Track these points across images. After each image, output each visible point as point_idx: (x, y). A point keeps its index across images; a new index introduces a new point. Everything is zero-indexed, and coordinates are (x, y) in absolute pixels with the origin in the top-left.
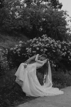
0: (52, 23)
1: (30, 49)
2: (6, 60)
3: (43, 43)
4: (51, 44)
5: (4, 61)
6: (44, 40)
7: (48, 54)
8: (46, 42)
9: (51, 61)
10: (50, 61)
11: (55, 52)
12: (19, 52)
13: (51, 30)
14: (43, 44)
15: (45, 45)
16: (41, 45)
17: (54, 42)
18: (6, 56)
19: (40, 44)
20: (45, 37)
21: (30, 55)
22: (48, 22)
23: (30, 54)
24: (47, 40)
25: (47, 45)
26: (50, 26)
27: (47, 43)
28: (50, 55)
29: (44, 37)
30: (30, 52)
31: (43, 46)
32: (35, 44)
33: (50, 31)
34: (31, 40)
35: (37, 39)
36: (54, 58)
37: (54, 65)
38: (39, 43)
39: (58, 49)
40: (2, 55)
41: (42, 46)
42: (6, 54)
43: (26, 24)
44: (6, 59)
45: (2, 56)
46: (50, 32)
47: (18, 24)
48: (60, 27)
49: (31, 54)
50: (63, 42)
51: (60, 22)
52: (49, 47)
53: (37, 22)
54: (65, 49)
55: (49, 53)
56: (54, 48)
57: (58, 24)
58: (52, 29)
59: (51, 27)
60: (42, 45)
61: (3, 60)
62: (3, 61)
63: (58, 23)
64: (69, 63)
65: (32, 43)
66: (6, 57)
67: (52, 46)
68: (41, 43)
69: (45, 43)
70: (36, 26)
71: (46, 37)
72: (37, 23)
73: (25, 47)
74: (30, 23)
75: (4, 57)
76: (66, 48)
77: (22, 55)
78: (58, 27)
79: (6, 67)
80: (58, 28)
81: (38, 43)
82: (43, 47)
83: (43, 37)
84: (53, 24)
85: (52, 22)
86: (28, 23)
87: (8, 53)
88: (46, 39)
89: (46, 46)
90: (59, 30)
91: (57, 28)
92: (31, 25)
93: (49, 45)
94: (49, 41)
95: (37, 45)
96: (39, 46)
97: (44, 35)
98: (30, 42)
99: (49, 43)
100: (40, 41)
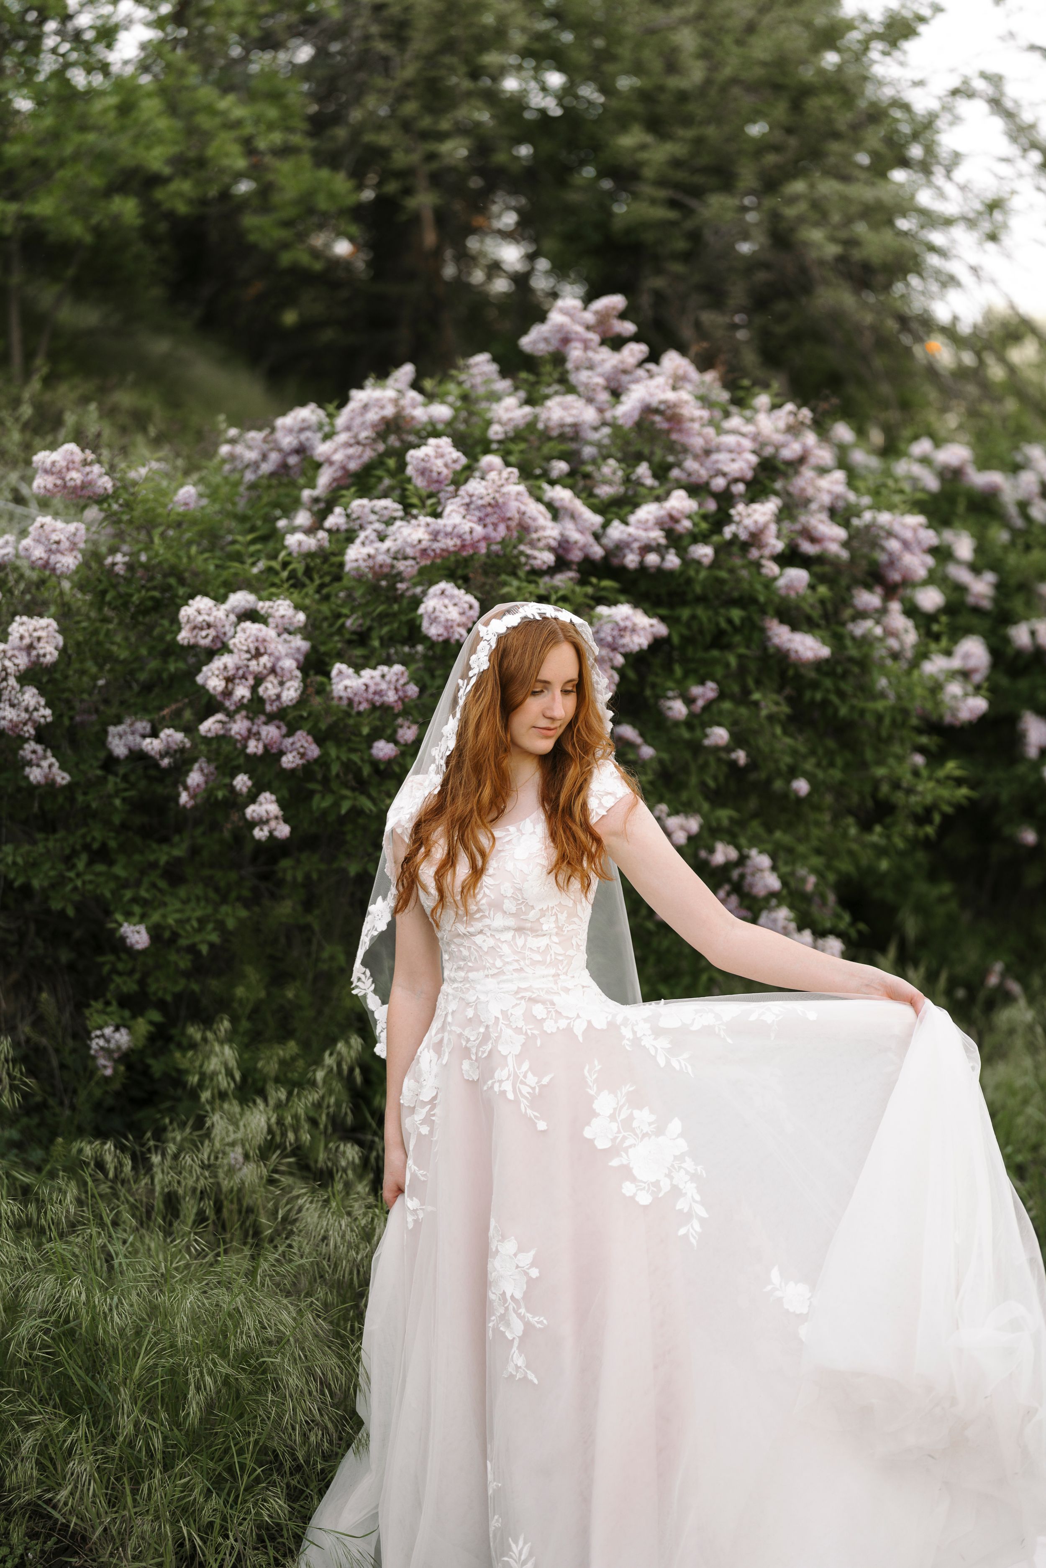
0: (689, 133)
1: (270, 633)
3: (560, 467)
4: (726, 499)
6: (589, 415)
7: (678, 709)
8: (631, 459)
9: (728, 866)
10: (722, 854)
11: (819, 665)
12: (30, 696)
13: (681, 245)
14: (561, 494)
15: (617, 531)
16: (524, 530)
17: (802, 460)
19: (495, 507)
20: (607, 359)
21: (272, 755)
22: (623, 121)
23: (271, 732)
24: (648, 410)
25: (648, 512)
26: (661, 182)
27: (643, 470)
29: (575, 353)
30: (269, 689)
31: (561, 550)
32: (388, 505)
33: (659, 271)
34: (308, 413)
35: (430, 397)
36: (802, 786)
38: (474, 486)
39: (869, 599)
41: (551, 531)
43: (235, 149)
46: (658, 282)
47: (77, 138)
48: (828, 187)
49: (302, 740)
50: (925, 461)
51: (829, 101)
52: (704, 552)
53: (426, 122)
54: (964, 576)
55: (705, 692)
56: (797, 576)
57: (793, 142)
58: (695, 236)
59: (673, 204)
60: (536, 511)
63: (789, 131)
64: (1030, 837)
65: (324, 478)
67: (756, 538)
68: (526, 474)
69: (611, 468)
70: (408, 191)
71: (616, 343)
72: (427, 135)
73: (174, 572)
74: (297, 139)
76: (975, 569)
77: (110, 762)
78: (799, 186)
80: (791, 212)
81: (460, 478)
82: (561, 564)
83: (559, 359)
84: (699, 141)
85: (688, 121)
86: (271, 127)
88: (616, 394)
89: (620, 547)
90: (816, 235)
91: (775, 217)
92: (324, 173)
93: (689, 517)
94: (680, 431)
95: (435, 536)
96: (464, 540)
97: (574, 308)
98: (274, 457)
99: (689, 475)
100: (497, 433)
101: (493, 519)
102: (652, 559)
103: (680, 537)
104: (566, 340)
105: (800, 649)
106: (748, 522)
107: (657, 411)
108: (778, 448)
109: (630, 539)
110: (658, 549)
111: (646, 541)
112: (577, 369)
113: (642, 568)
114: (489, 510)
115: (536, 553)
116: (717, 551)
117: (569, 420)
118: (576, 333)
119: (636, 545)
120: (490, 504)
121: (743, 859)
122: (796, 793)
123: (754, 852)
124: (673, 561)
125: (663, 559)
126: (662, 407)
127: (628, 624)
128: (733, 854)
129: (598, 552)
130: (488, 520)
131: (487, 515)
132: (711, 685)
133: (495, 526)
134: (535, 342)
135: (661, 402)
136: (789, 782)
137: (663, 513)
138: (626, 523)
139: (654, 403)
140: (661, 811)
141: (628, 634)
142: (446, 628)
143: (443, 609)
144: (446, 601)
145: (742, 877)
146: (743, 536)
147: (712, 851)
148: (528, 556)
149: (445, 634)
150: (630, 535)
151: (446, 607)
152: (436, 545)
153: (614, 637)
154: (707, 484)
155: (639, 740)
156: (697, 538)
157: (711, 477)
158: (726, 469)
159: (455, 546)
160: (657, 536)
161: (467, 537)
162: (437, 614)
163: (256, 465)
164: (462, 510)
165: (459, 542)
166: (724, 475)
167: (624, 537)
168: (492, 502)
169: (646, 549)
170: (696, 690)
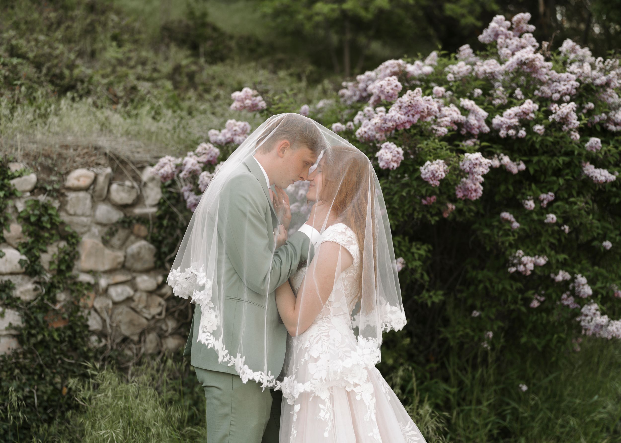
2: (139, 266)
3: (478, 92)
5: (120, 278)
10: (561, 276)
14: (467, 103)
15: (497, 120)
18: (143, 230)
19: (412, 107)
20: (515, 42)
25: (513, 110)
27: (518, 91)
28: (552, 218)
29: (501, 41)
31: (469, 129)
37: (604, 319)
38: (404, 98)
40: (99, 224)
42: (138, 211)
44: (137, 256)
45: (96, 230)
61: (110, 272)
62: (103, 282)
66: (139, 237)
71: (521, 34)
75: (115, 241)
79: (143, 334)
87: (159, 205)
93: (533, 112)
94: (537, 73)
95: (385, 121)
96: (397, 123)
97: (501, 20)
98: (358, 93)
99: (542, 93)
100: (450, 78)
101: (412, 112)
102: (512, 132)
103: (529, 121)
104: (497, 35)
105: (598, 176)
106: (559, 112)
107: (525, 63)
108: (594, 79)
109: (502, 123)
110: (516, 128)
111: (509, 124)
112: (501, 47)
113: (508, 137)
114: (410, 108)
115: (439, 129)
116: (546, 128)
117: (489, 70)
118: (502, 31)
119: (504, 126)
120: (409, 106)
121: (573, 279)
122: (605, 248)
123: (579, 276)
124: (522, 133)
125: (518, 132)
126: (527, 61)
127: (478, 162)
128: (568, 276)
129: (487, 129)
130: (410, 113)
131: (409, 111)
132: (551, 194)
133: (413, 115)
134: (484, 38)
135: (527, 59)
136: (602, 242)
137: (520, 111)
138: (501, 116)
139: (523, 59)
140: (520, 253)
141: (478, 166)
142: (387, 163)
143: (385, 154)
144: (387, 151)
145: (574, 287)
146: (557, 119)
147: (557, 274)
148: (436, 130)
149: (386, 165)
150: (502, 121)
151: (386, 153)
152: (385, 125)
153: (470, 168)
154: (551, 97)
155: (513, 219)
156: (538, 121)
157: (553, 93)
158: (560, 89)
159: (393, 125)
160: (515, 121)
161: (397, 121)
162: (382, 156)
163: (351, 97)
164: (398, 109)
165: (394, 124)
166: (559, 92)
167: (499, 122)
168: (410, 104)
169: (509, 128)
170: (543, 196)
